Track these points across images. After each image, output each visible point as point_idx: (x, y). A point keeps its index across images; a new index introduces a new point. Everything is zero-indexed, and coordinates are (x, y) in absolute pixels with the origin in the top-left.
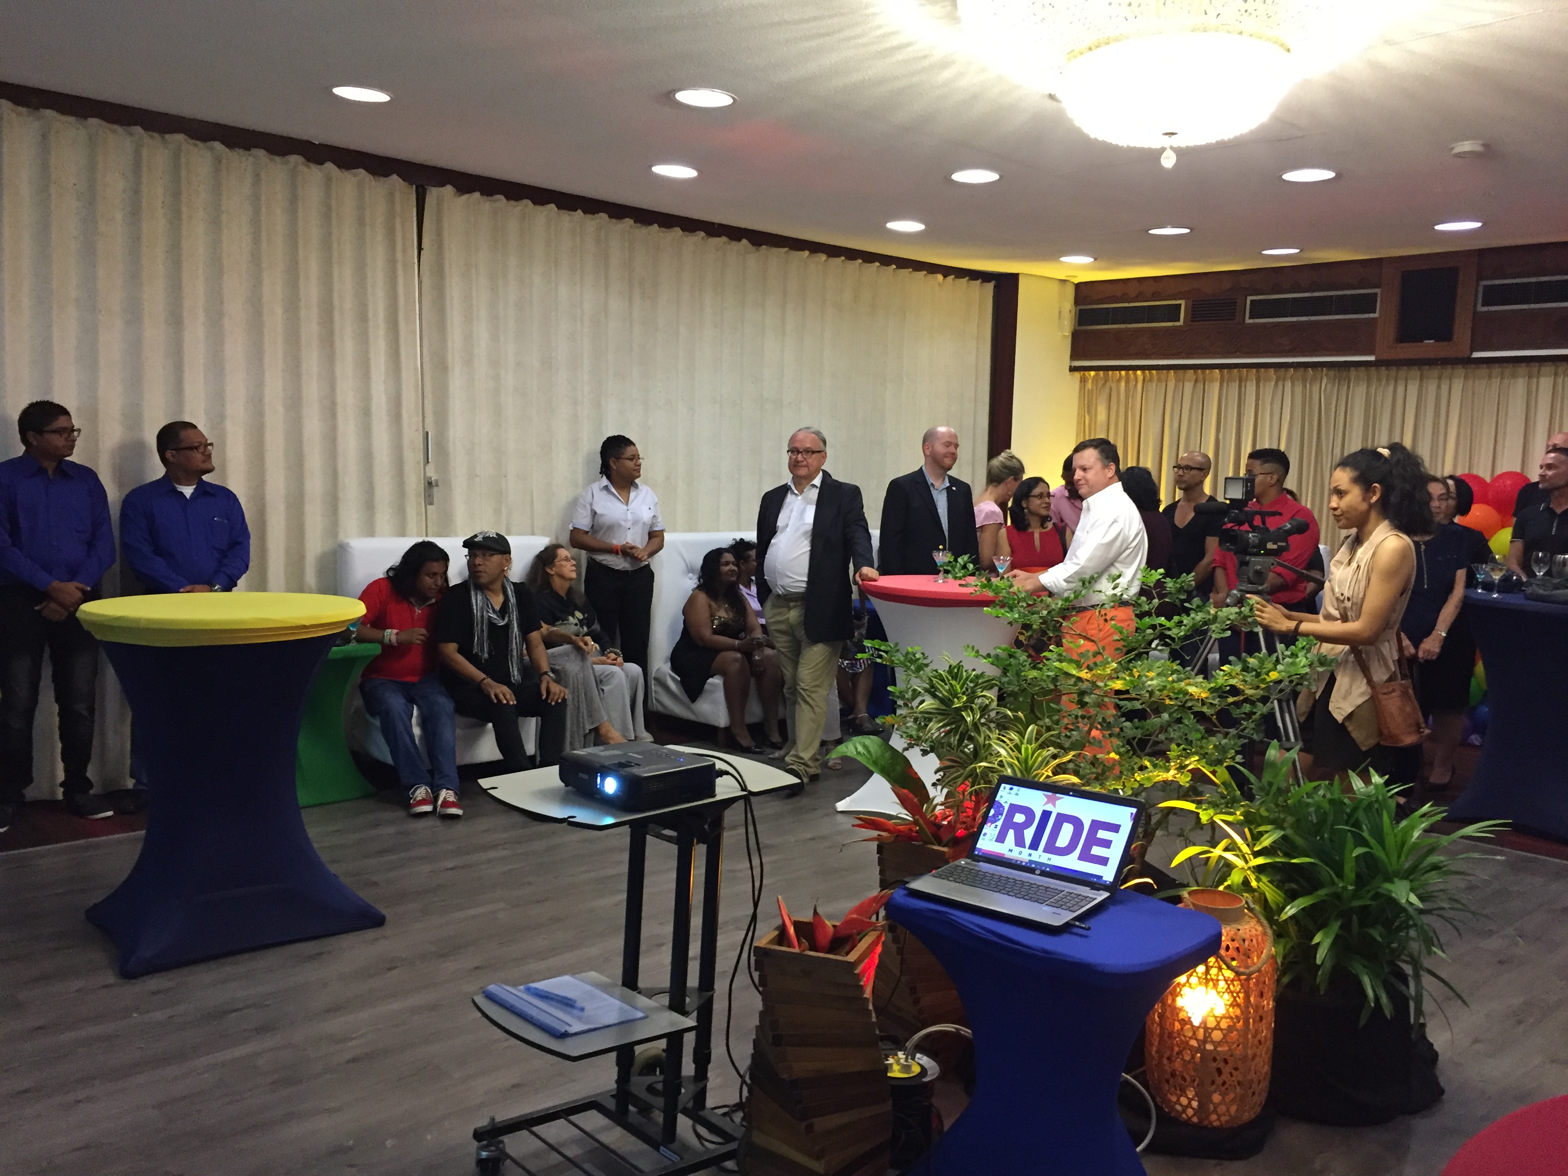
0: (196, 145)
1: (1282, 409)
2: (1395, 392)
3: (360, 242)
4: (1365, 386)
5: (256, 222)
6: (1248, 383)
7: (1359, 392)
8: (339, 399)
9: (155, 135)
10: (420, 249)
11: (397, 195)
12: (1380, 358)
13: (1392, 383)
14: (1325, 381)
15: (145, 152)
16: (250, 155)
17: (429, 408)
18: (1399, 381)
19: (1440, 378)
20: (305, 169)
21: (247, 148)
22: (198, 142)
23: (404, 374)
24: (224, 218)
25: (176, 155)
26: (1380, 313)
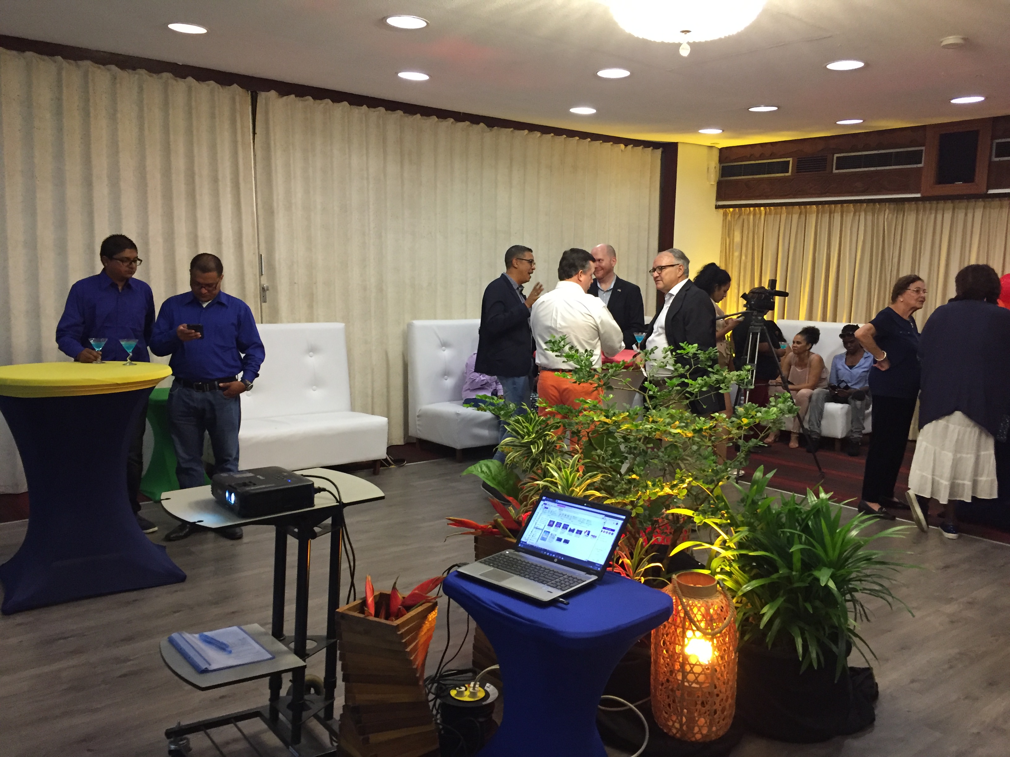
0: (99, 68)
1: (858, 232)
2: (936, 218)
3: (212, 130)
4: (915, 215)
5: (141, 118)
6: (836, 214)
7: (911, 219)
8: (200, 234)
9: (72, 62)
10: (254, 133)
11: (238, 99)
12: (925, 195)
13: (933, 212)
14: (887, 211)
15: (64, 74)
16: (136, 74)
17: (262, 238)
18: (938, 212)
19: (966, 208)
20: (174, 82)
21: (134, 69)
22: (101, 66)
23: (244, 217)
24: (119, 115)
25: (86, 75)
26: (925, 163)
